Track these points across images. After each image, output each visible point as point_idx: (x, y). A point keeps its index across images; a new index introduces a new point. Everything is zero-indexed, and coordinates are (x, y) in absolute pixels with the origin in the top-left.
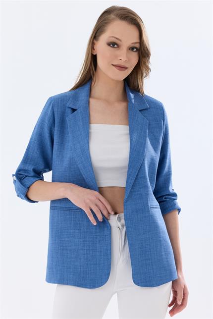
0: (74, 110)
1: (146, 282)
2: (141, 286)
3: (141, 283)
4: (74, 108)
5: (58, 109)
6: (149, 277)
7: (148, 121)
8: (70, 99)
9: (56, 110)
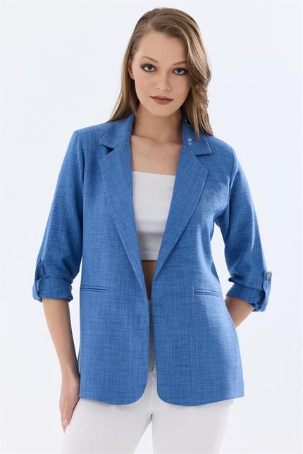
0: (110, 150)
1: (178, 398)
2: (170, 403)
3: (171, 398)
4: (110, 146)
5: (88, 146)
6: (184, 391)
7: (207, 171)
8: (106, 134)
9: (85, 147)
